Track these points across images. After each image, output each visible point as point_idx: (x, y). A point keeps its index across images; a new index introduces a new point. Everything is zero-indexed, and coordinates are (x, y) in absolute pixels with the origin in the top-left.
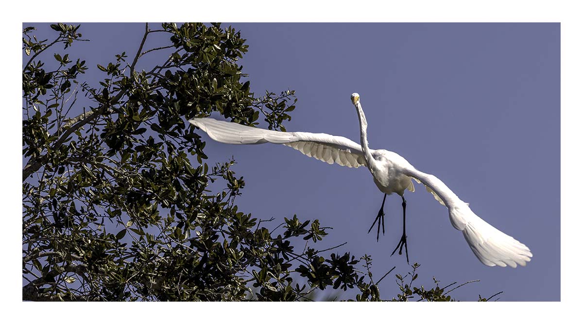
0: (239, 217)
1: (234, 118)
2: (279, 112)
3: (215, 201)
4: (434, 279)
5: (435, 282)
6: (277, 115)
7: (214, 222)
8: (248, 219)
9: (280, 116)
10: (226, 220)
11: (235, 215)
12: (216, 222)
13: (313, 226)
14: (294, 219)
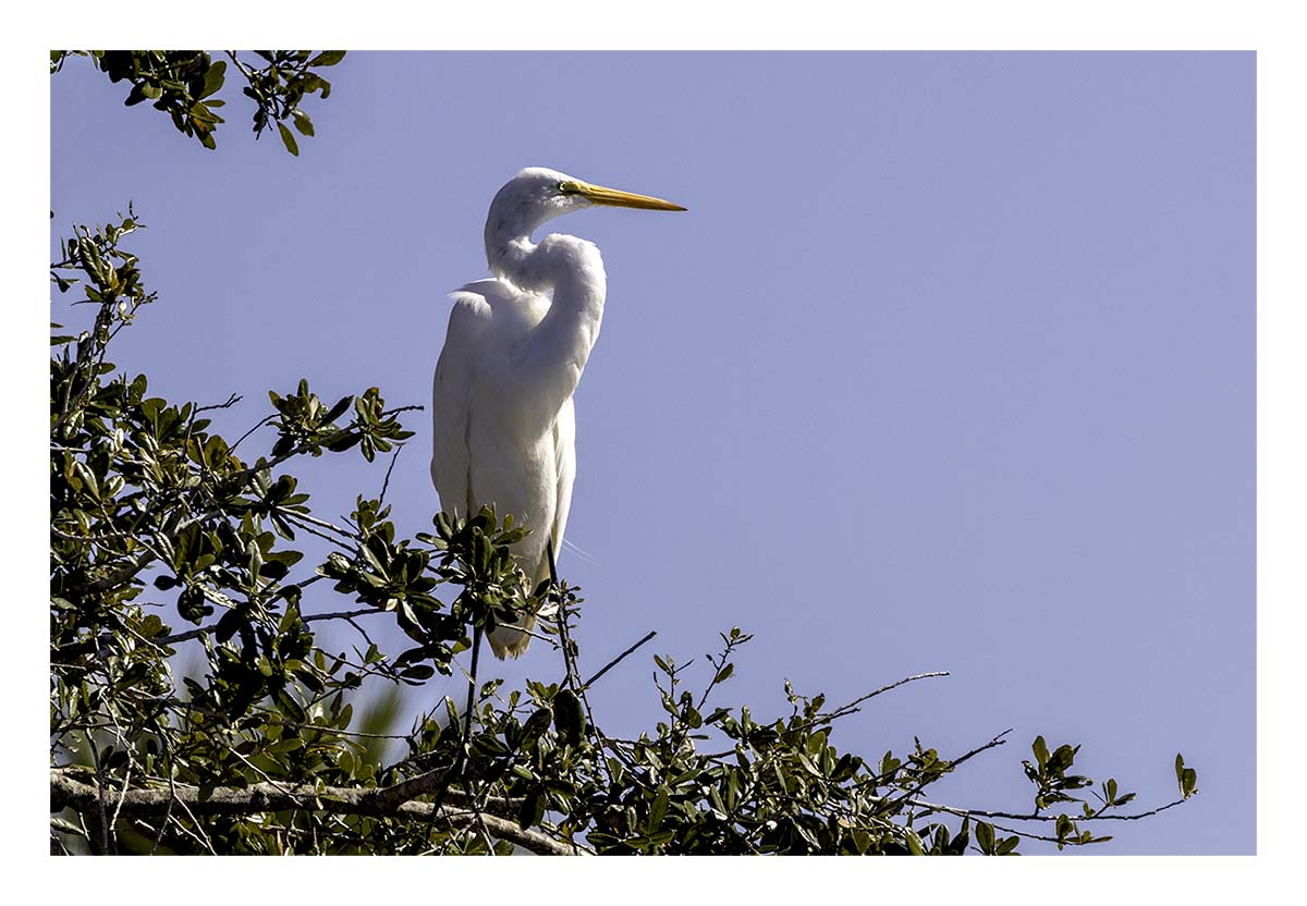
0: (152, 415)
1: (143, 84)
2: (291, 68)
3: (73, 359)
4: (787, 689)
5: (790, 699)
6: (284, 76)
7: (69, 429)
8: (180, 420)
9: (293, 81)
10: (108, 423)
11: (138, 408)
12: (73, 431)
13: (363, 411)
14: (300, 394)
